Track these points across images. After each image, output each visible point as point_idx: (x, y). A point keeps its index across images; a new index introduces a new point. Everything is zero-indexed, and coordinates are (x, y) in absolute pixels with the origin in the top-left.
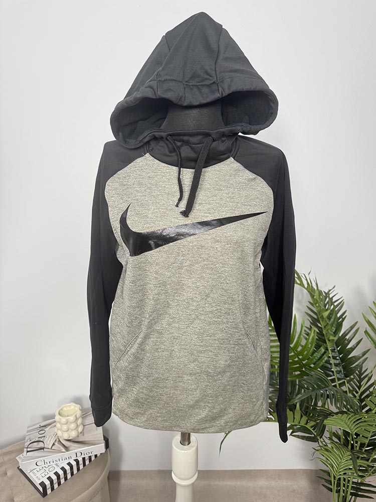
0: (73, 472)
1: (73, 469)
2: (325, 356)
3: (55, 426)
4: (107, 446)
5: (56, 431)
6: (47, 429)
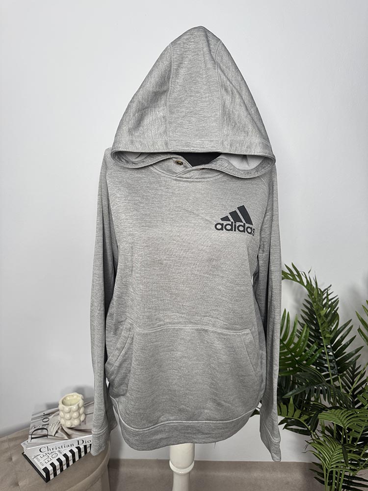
0: (75, 459)
1: (75, 456)
3: (59, 414)
5: (59, 419)
6: (50, 417)
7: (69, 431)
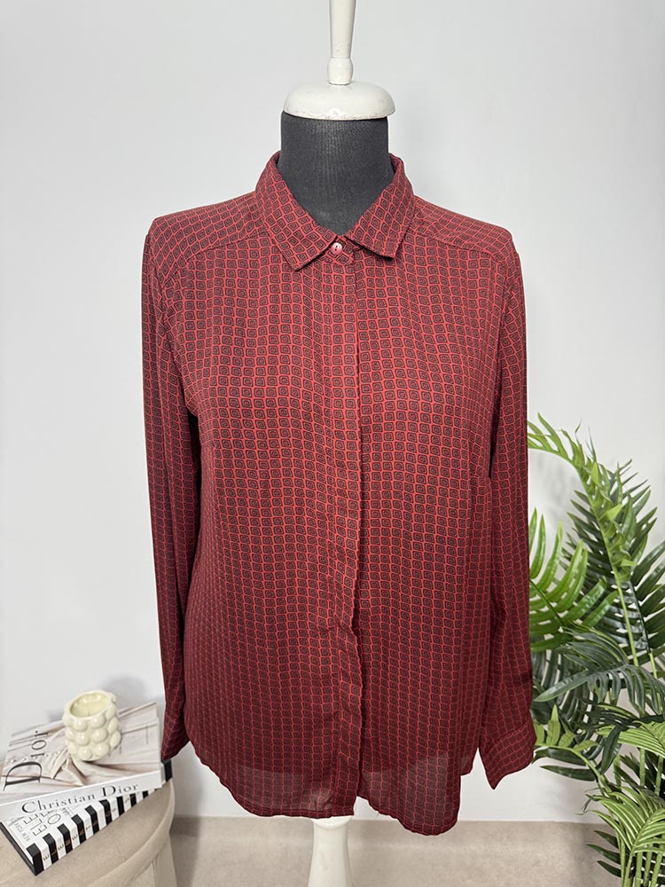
0: (97, 825)
1: (97, 819)
2: (605, 601)
3: (64, 735)
4: (168, 774)
5: (66, 746)
6: (49, 740)
7: (86, 769)
